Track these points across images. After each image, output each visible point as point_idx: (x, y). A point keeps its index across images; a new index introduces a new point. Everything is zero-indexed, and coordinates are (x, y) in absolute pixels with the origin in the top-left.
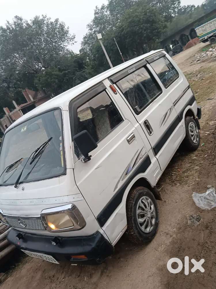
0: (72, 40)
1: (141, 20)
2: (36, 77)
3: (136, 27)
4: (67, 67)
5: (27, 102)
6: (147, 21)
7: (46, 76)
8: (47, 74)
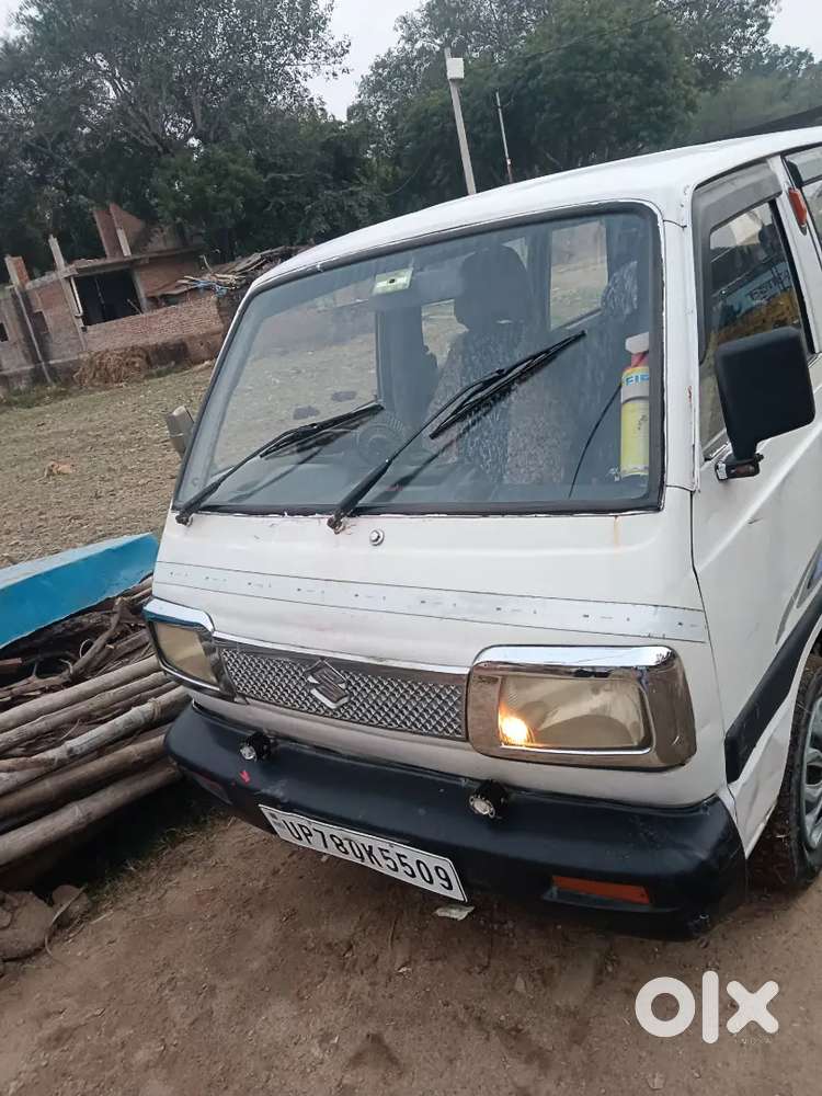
0: (332, 60)
1: (615, 54)
2: (163, 167)
3: (588, 74)
4: (289, 159)
5: (105, 256)
6: (634, 64)
7: (201, 173)
8: (206, 166)
